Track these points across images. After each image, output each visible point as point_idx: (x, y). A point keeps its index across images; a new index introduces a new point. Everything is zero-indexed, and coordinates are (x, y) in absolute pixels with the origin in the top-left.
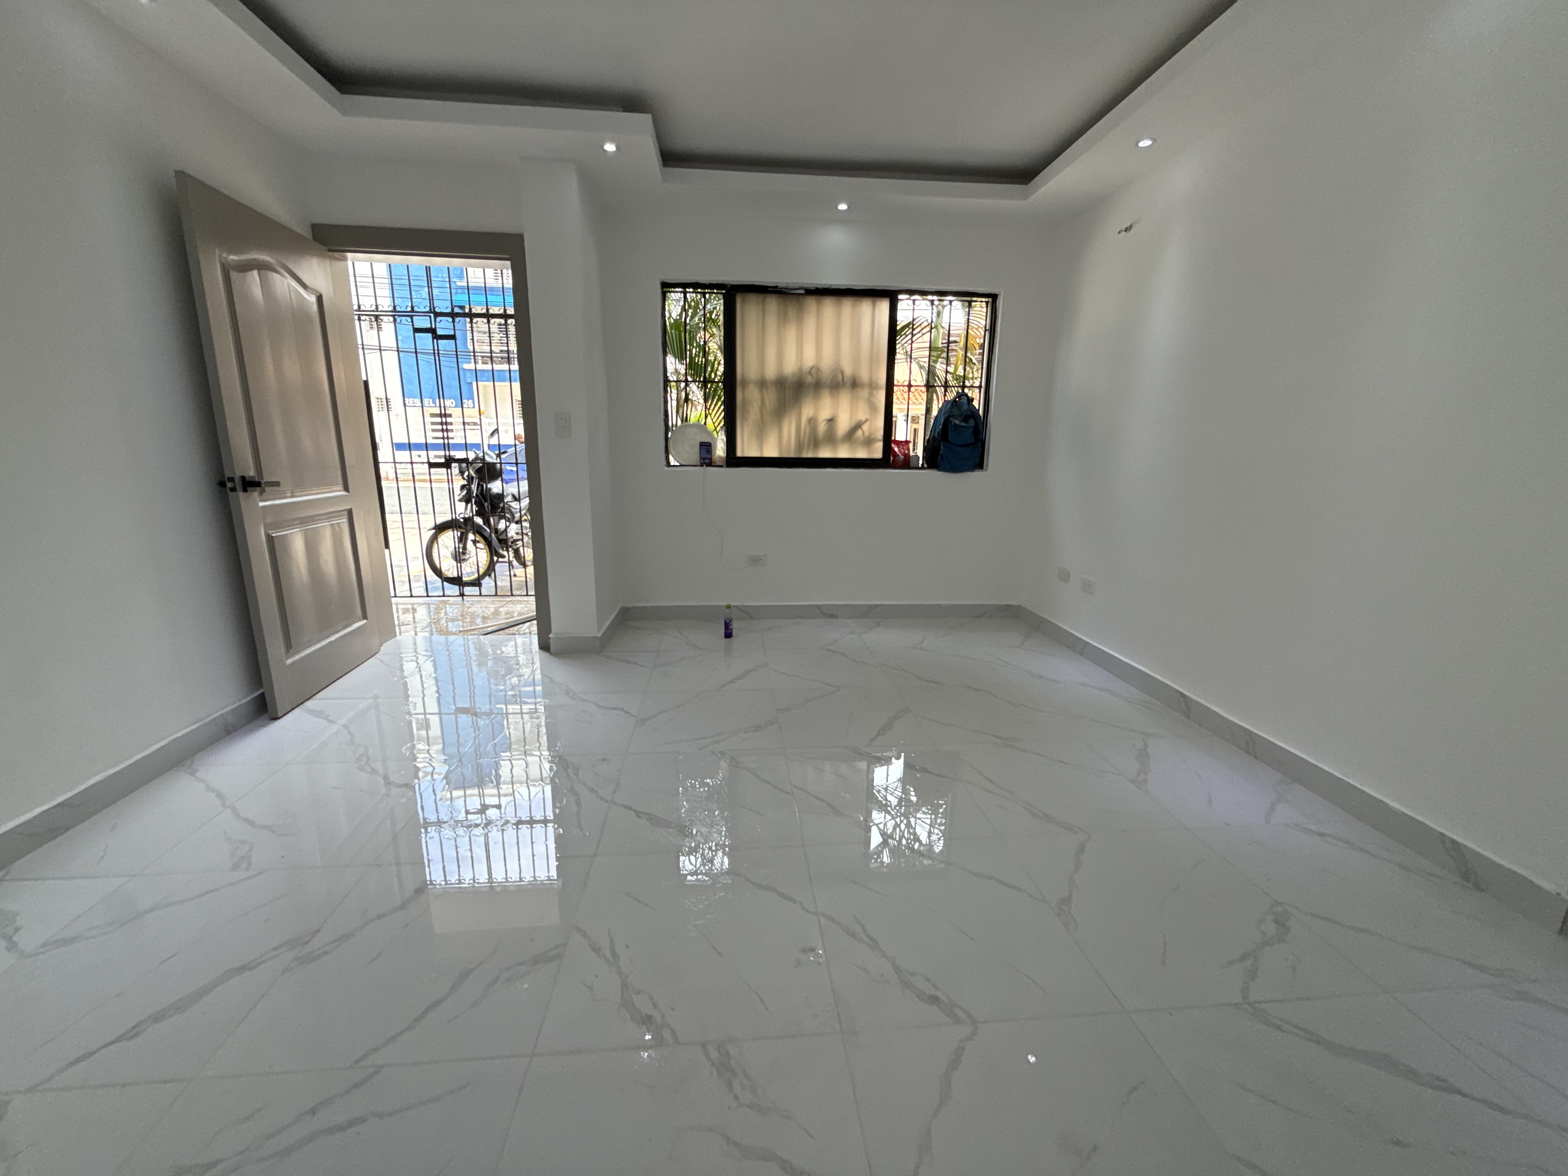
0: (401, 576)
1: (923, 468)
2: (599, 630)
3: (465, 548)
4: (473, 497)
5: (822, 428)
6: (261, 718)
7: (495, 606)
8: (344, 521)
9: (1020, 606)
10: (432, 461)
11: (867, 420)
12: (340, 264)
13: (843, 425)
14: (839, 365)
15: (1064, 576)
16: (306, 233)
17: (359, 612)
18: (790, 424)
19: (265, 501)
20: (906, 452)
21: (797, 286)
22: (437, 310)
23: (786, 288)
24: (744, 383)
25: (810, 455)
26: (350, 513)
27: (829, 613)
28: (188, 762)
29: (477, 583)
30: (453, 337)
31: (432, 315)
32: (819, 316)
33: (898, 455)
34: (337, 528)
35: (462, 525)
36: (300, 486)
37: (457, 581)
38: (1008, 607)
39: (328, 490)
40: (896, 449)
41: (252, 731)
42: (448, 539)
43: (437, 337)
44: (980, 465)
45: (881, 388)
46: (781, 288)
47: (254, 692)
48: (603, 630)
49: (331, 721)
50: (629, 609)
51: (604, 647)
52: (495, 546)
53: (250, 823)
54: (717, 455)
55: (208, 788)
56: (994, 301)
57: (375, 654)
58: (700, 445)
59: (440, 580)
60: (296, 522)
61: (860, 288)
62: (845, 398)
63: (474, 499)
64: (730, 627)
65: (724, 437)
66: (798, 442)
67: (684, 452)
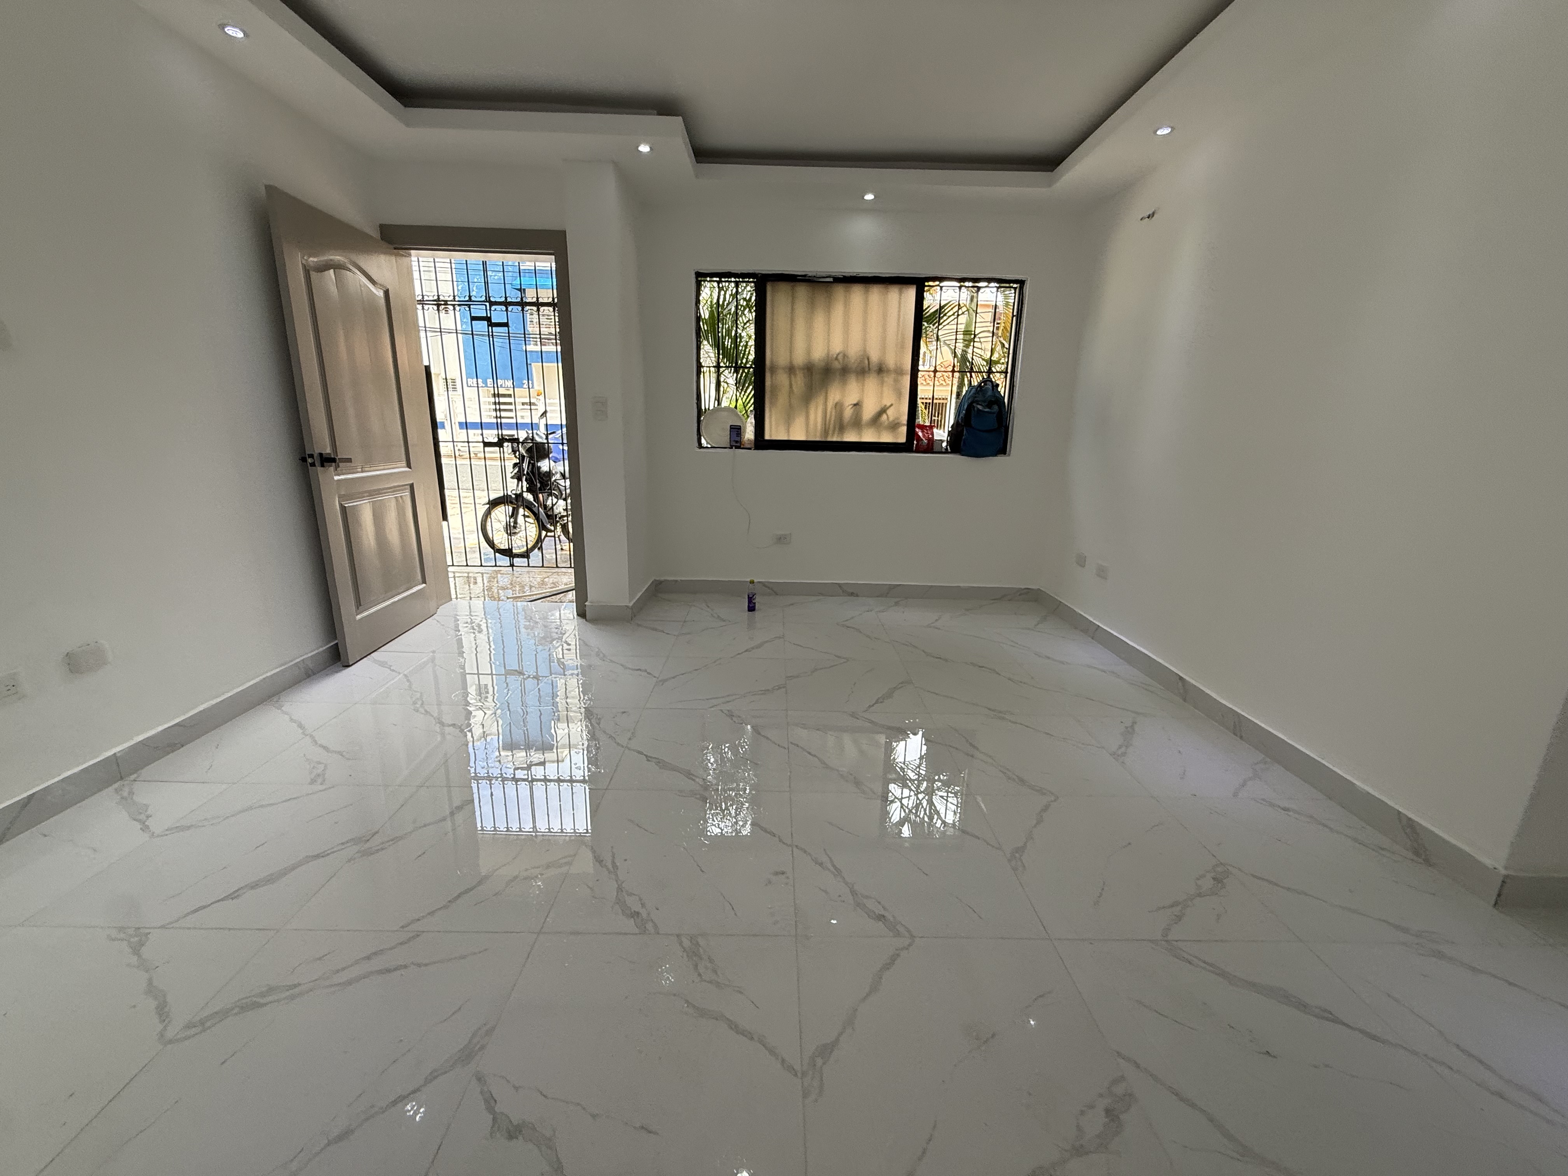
0: (458, 546)
1: (946, 452)
2: (630, 601)
3: (516, 522)
4: (524, 475)
5: (848, 412)
6: (333, 666)
7: (541, 577)
8: (407, 494)
9: (1039, 589)
10: (486, 440)
11: (892, 405)
12: (405, 260)
13: (869, 411)
14: (865, 351)
15: (1081, 561)
16: (375, 234)
17: (419, 577)
18: (817, 408)
19: (339, 475)
20: (930, 436)
21: (824, 275)
22: (492, 299)
23: (815, 277)
24: (774, 369)
25: (835, 439)
26: (412, 486)
27: (851, 592)
28: (275, 699)
29: (526, 555)
30: (506, 325)
31: (488, 304)
32: (847, 304)
33: (922, 440)
34: (401, 500)
35: (514, 501)
36: (369, 462)
37: (508, 553)
38: (1027, 591)
39: (392, 466)
40: (920, 434)
41: (327, 675)
42: (501, 514)
43: (491, 324)
44: (1002, 449)
45: (907, 374)
46: (810, 277)
47: (330, 642)
48: (635, 601)
49: (393, 671)
50: (661, 582)
51: (635, 616)
52: (544, 521)
53: (325, 748)
54: (746, 438)
55: (291, 720)
56: (1021, 288)
57: (433, 615)
58: (731, 428)
59: (493, 551)
60: (365, 495)
61: (887, 276)
62: (871, 383)
63: (525, 477)
64: (753, 601)
65: (753, 420)
66: (824, 426)
67: (715, 434)
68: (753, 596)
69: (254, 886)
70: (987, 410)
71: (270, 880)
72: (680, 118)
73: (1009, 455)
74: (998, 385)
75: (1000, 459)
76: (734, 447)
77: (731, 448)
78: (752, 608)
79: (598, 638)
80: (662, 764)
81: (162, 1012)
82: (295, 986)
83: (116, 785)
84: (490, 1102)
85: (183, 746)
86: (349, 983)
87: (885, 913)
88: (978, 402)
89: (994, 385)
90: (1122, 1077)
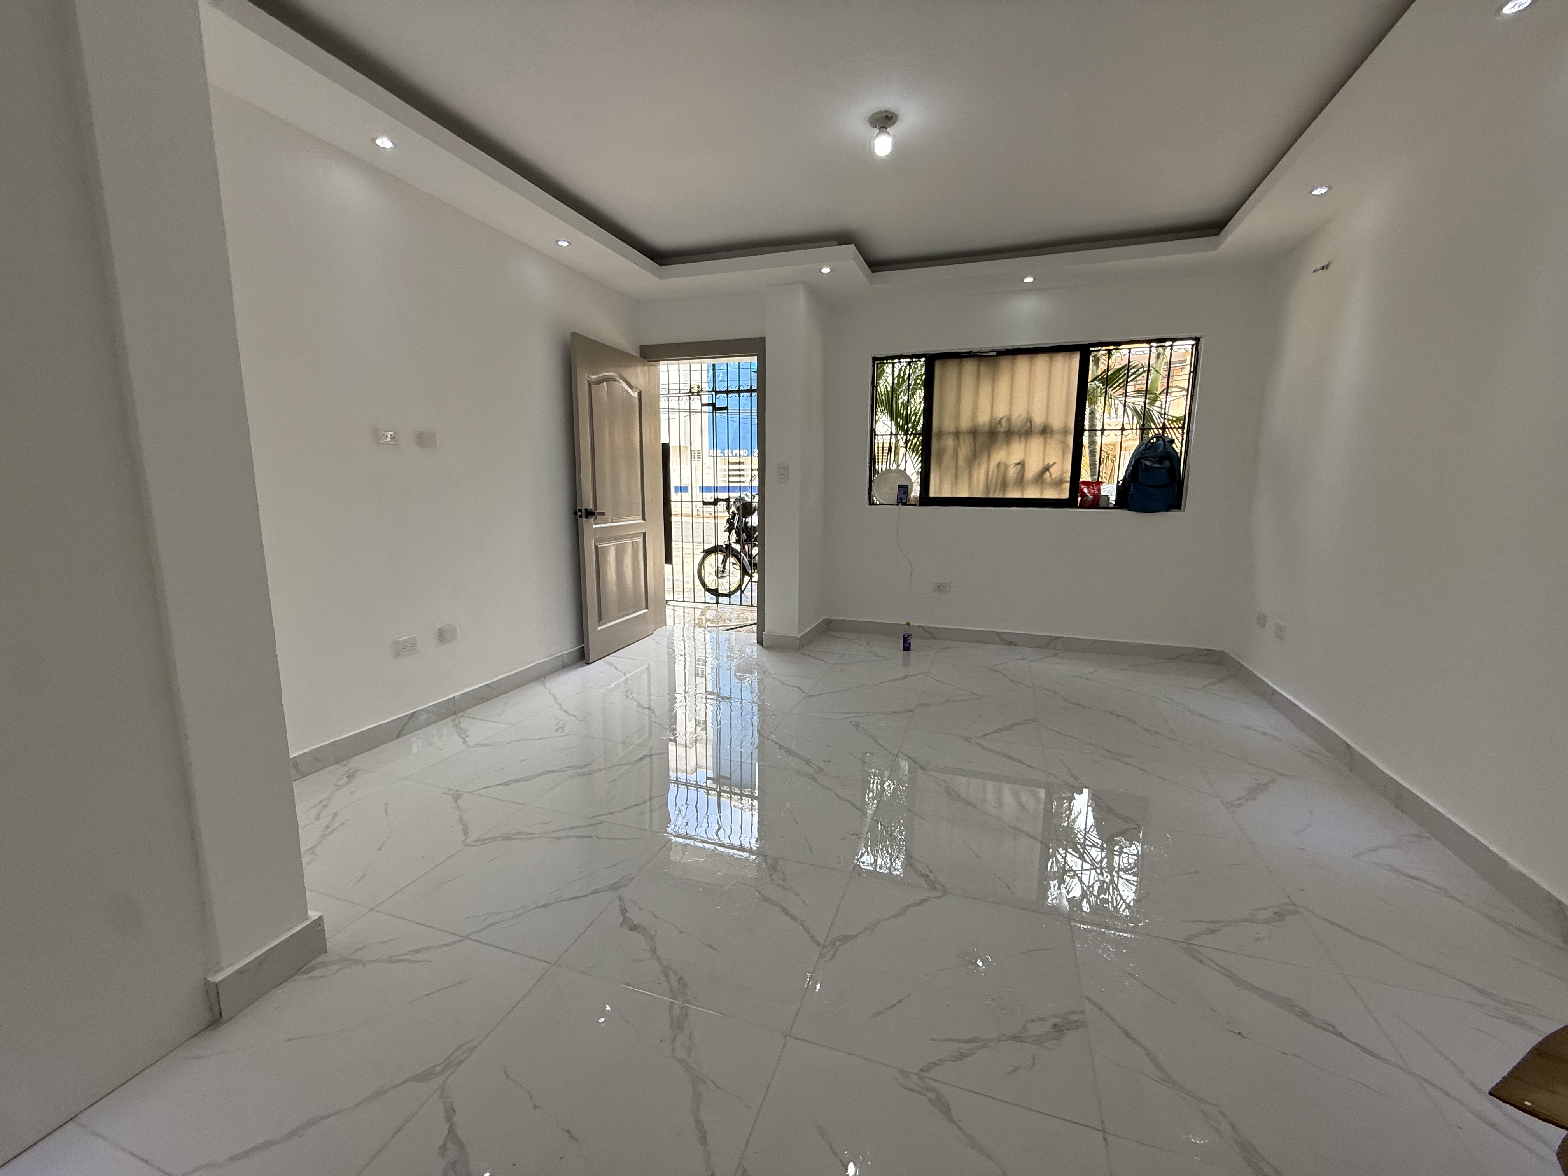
0: (678, 585)
1: (1114, 507)
2: (799, 633)
3: (724, 568)
4: (734, 528)
5: (1012, 472)
6: (581, 663)
7: (738, 613)
8: (641, 539)
9: (1223, 652)
10: (705, 500)
11: (1055, 463)
12: (653, 369)
13: (1033, 469)
14: (1029, 415)
15: (1262, 621)
16: (637, 353)
17: (644, 604)
18: (980, 470)
19: (596, 524)
20: (1097, 492)
21: (989, 350)
22: (718, 390)
23: (979, 352)
24: (940, 434)
25: (997, 495)
26: (644, 534)
27: (1009, 641)
28: (542, 679)
29: (729, 595)
30: (726, 408)
31: (714, 393)
32: (1013, 371)
33: (1087, 496)
34: (635, 545)
35: (724, 550)
36: (617, 516)
37: (715, 592)
38: (1209, 653)
39: (634, 519)
40: (1086, 491)
41: (576, 668)
42: (714, 561)
43: (716, 409)
44: (1175, 503)
45: (1072, 434)
46: (974, 353)
47: (578, 646)
48: (803, 634)
49: (617, 669)
50: (831, 621)
51: (803, 647)
52: (747, 568)
53: (567, 712)
54: (912, 496)
55: (550, 693)
56: (1197, 344)
57: (651, 635)
58: (899, 487)
59: (704, 590)
60: (612, 539)
61: (1050, 345)
62: (1036, 443)
63: (734, 531)
64: (908, 642)
65: (919, 480)
66: (987, 485)
67: (885, 493)
68: (909, 636)
69: (517, 781)
70: (1157, 465)
71: (524, 779)
72: (853, 245)
73: (1184, 510)
74: (1172, 441)
75: (1172, 515)
76: (900, 504)
77: (898, 504)
78: (907, 648)
79: (769, 661)
80: (789, 752)
81: (465, 832)
82: (532, 834)
83: (452, 717)
84: (624, 911)
85: (488, 700)
86: (559, 838)
87: (929, 874)
88: (1146, 458)
89: (1167, 440)
90: (1082, 1012)
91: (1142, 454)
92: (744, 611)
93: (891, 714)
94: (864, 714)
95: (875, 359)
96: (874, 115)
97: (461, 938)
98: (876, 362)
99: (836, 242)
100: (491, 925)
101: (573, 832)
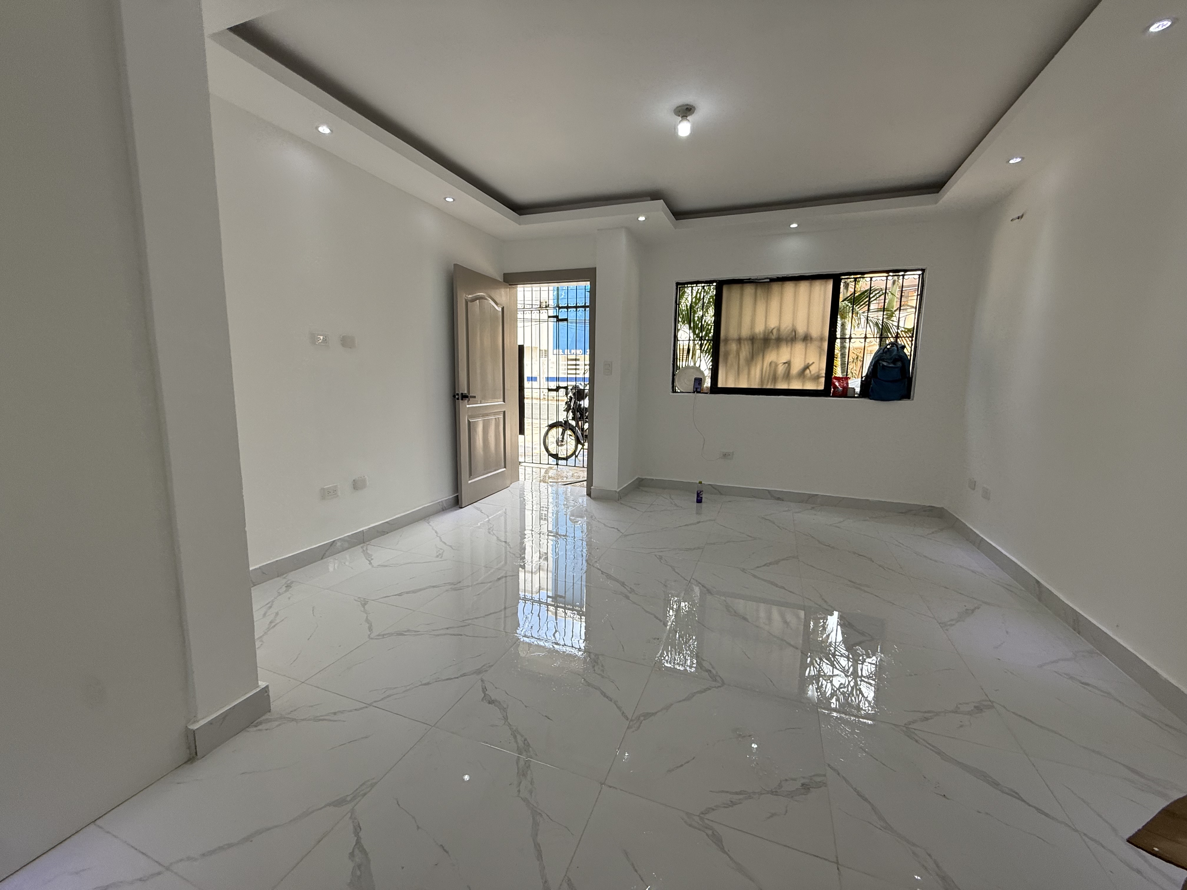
0: (529, 451)
1: (858, 397)
2: (618, 488)
3: (563, 438)
5: (781, 369)
6: (455, 507)
7: (573, 472)
8: (501, 416)
9: (943, 508)
10: (550, 388)
11: (813, 363)
12: (513, 291)
13: (797, 366)
14: (794, 327)
15: (973, 485)
16: (501, 279)
17: (503, 464)
18: (757, 366)
19: (469, 405)
20: (845, 385)
21: (763, 277)
22: (560, 305)
23: (756, 279)
24: (726, 340)
25: (769, 387)
26: (504, 412)
27: (778, 497)
28: (427, 518)
29: (566, 459)
30: (566, 320)
31: (557, 308)
32: (782, 294)
33: (838, 388)
34: (497, 420)
35: (563, 425)
36: (484, 398)
37: (556, 456)
38: (932, 509)
39: (496, 401)
40: (837, 384)
41: (452, 511)
42: (556, 433)
43: (559, 320)
44: (906, 394)
46: (752, 280)
47: (455, 493)
48: (622, 488)
49: (482, 513)
50: (643, 479)
51: (621, 498)
52: (580, 439)
53: (445, 543)
54: (704, 386)
55: (433, 529)
56: (923, 274)
57: (508, 487)
58: (695, 380)
59: (547, 454)
60: (480, 416)
61: (810, 275)
62: (799, 347)
63: (571, 410)
64: (701, 496)
65: (710, 375)
66: (762, 378)
67: (684, 384)
68: (701, 492)
69: (407, 593)
70: (891, 365)
71: (414, 592)
72: (662, 200)
73: (913, 399)
74: (904, 347)
75: (904, 403)
76: (696, 392)
77: (694, 392)
78: (699, 501)
79: (595, 508)
80: (609, 576)
81: (370, 629)
82: (418, 631)
83: (361, 545)
84: (484, 689)
85: (387, 533)
86: (438, 635)
87: (712, 670)
88: (883, 360)
89: (899, 346)
90: (825, 775)
91: (881, 356)
92: (577, 471)
93: (687, 550)
94: (665, 550)
95: (678, 284)
96: (677, 107)
97: (365, 705)
98: (679, 286)
99: (649, 198)
100: (389, 696)
101: (448, 631)
